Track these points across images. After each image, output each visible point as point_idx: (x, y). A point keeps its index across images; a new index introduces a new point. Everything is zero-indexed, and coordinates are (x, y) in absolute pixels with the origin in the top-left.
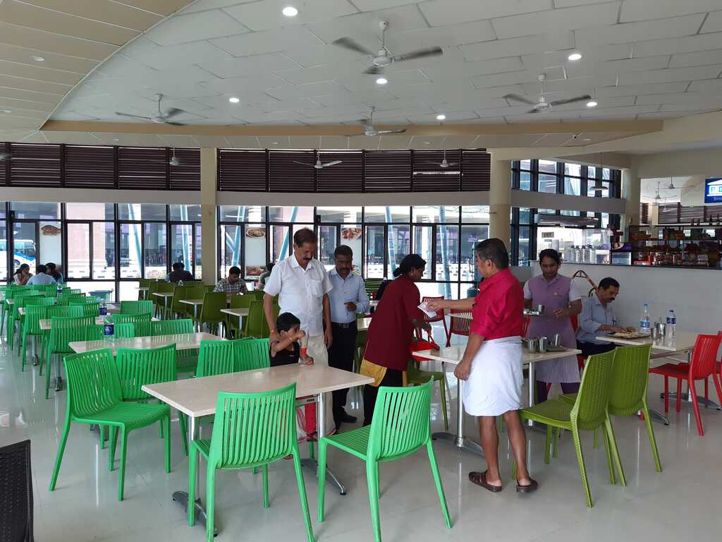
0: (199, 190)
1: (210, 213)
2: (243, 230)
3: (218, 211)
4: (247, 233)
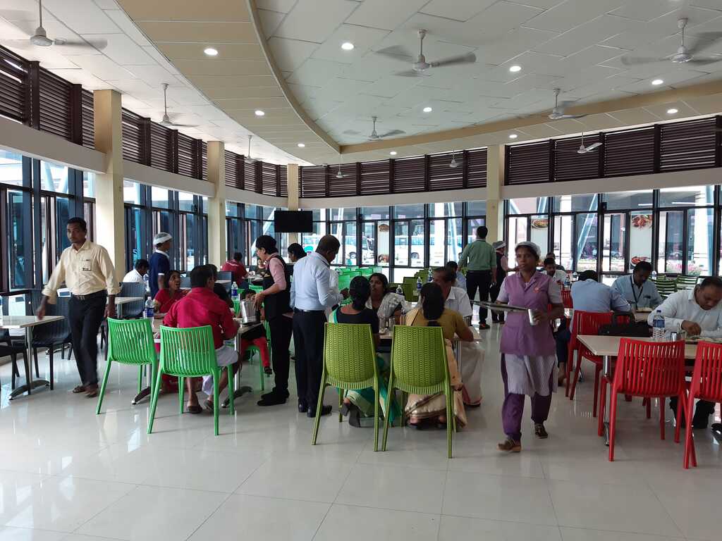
0: (485, 186)
1: (494, 207)
2: (529, 221)
3: (506, 204)
4: (532, 224)
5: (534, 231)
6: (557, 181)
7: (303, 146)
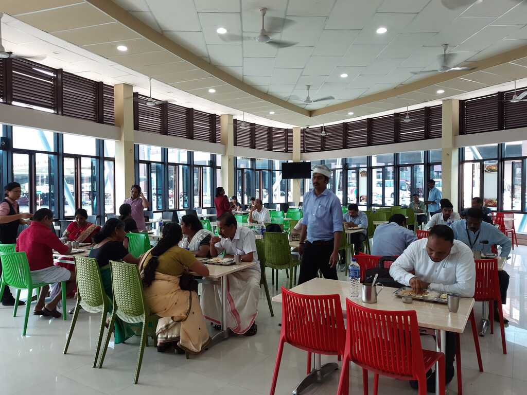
0: (441, 137)
1: (448, 154)
2: (482, 167)
3: (462, 153)
4: (485, 169)
5: (486, 175)
6: (506, 129)
7: (273, 113)
